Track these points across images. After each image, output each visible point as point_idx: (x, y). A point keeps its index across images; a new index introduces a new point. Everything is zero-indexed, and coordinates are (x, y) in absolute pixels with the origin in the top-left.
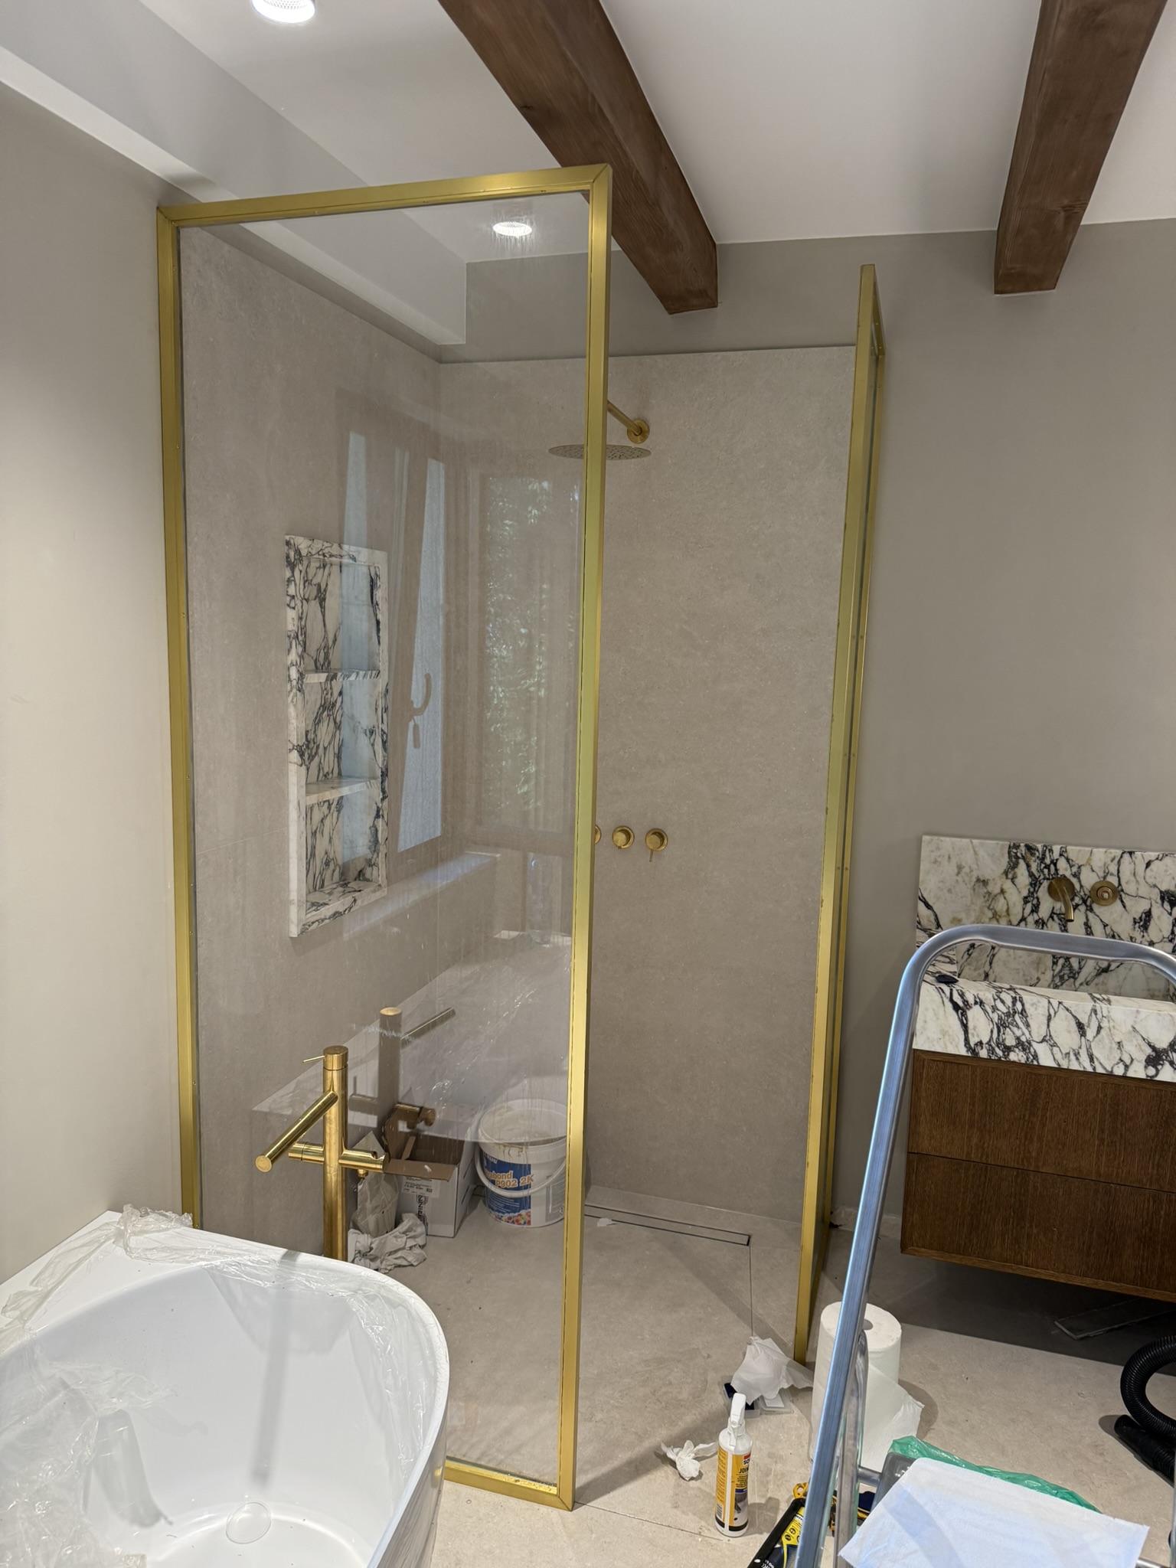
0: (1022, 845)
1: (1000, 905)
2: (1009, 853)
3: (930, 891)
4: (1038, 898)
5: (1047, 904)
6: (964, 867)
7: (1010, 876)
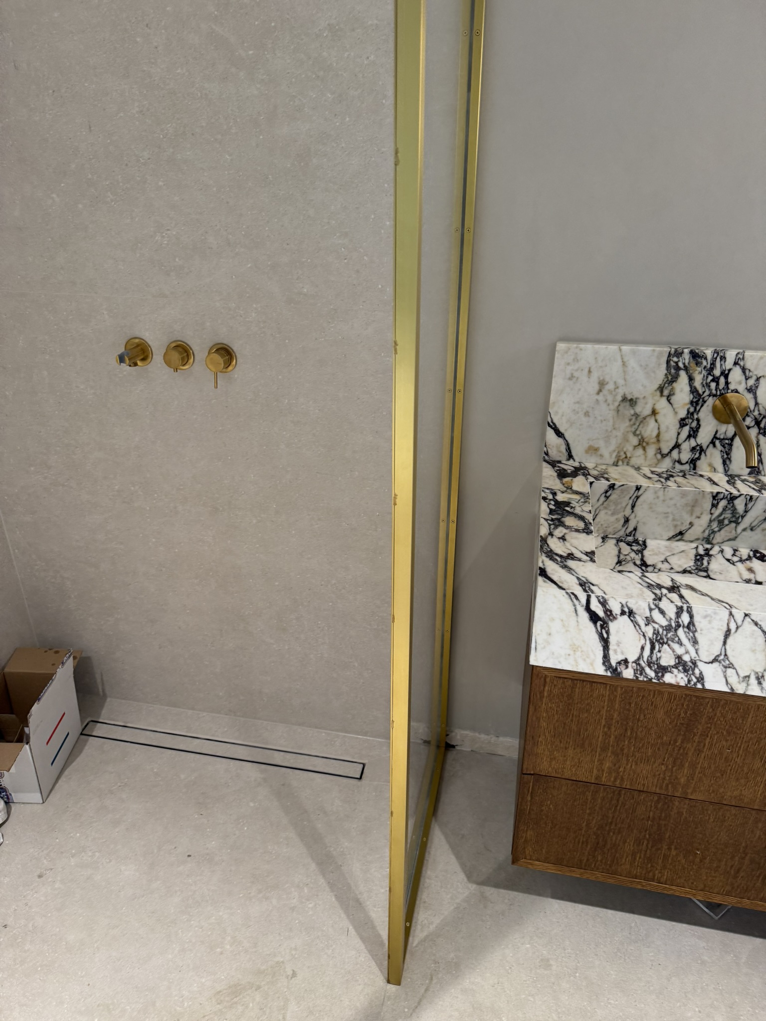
0: (686, 351)
1: (649, 430)
2: (668, 362)
3: (563, 416)
4: (698, 420)
5: (709, 427)
6: (607, 383)
7: (666, 392)
